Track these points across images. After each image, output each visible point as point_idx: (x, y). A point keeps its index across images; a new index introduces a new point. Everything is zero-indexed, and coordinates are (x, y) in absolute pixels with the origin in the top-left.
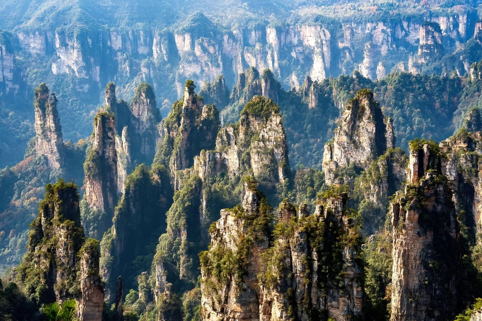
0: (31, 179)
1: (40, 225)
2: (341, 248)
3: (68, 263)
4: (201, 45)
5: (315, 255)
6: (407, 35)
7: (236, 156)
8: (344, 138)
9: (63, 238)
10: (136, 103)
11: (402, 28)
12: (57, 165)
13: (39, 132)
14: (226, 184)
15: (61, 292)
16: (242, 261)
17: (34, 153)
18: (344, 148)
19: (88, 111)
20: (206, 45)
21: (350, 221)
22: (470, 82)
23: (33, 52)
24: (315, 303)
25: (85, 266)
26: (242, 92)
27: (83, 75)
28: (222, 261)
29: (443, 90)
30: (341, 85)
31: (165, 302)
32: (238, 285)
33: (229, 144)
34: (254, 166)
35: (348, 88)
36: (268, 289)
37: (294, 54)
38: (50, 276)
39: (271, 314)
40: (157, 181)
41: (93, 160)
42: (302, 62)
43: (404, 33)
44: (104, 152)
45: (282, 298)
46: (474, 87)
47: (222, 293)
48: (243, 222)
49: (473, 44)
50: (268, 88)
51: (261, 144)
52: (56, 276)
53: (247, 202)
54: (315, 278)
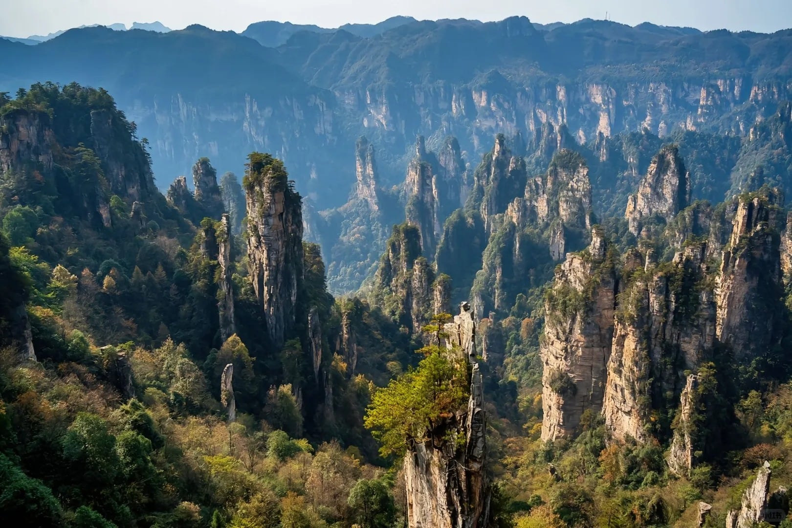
0: (355, 218)
1: (389, 260)
2: (699, 291)
3: (423, 293)
4: (497, 100)
5: (672, 298)
6: (687, 95)
7: (545, 204)
8: (648, 190)
9: (417, 272)
10: (443, 153)
11: (683, 89)
12: (376, 208)
13: (360, 178)
14: (536, 228)
15: (417, 317)
16: (588, 298)
17: (356, 197)
18: (647, 199)
19: (395, 160)
20: (501, 100)
21: (708, 268)
22: (749, 141)
23: (348, 107)
24: (668, 338)
25: (438, 297)
26: (538, 145)
27: (391, 127)
28: (568, 298)
29: (724, 147)
30: (631, 140)
31: (489, 328)
32: (583, 320)
33: (538, 194)
34: (562, 213)
35: (637, 143)
36: (624, 325)
37: (581, 111)
38: (407, 303)
39: (623, 346)
40: (471, 225)
41: (414, 204)
42: (588, 118)
43: (684, 93)
44: (423, 198)
45: (637, 333)
46: (752, 146)
47: (567, 326)
48: (590, 265)
49: (749, 106)
50: (563, 141)
51: (570, 194)
52: (412, 304)
53: (594, 247)
54: (671, 317)
